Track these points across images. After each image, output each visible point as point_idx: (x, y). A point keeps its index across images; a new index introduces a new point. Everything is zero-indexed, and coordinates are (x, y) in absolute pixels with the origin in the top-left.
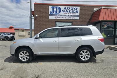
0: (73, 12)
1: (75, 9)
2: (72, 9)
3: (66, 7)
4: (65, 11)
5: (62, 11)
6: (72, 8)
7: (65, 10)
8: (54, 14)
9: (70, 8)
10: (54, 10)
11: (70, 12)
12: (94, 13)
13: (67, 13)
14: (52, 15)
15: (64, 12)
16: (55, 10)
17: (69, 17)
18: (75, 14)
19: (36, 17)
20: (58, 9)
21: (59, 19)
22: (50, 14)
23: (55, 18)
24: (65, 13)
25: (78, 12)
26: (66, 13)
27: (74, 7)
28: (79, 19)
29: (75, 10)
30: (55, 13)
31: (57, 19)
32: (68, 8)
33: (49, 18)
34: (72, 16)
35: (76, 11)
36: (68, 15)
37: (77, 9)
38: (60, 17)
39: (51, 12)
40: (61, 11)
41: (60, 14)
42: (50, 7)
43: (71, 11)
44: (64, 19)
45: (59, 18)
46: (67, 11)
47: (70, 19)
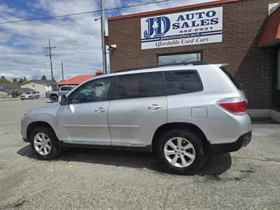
0: (202, 24)
1: (208, 15)
2: (200, 17)
3: (184, 14)
4: (181, 25)
5: (174, 25)
6: (200, 14)
7: (181, 23)
8: (152, 36)
9: (193, 14)
10: (153, 27)
11: (194, 25)
13: (187, 29)
14: (148, 39)
15: (178, 27)
16: (155, 25)
17: (191, 39)
18: (209, 30)
19: (114, 49)
20: (162, 22)
21: (166, 46)
22: (143, 37)
23: (156, 47)
24: (180, 29)
25: (217, 22)
26: (183, 29)
27: (206, 11)
28: (221, 41)
29: (210, 18)
30: (154, 34)
31: (162, 47)
32: (188, 16)
33: (143, 48)
34: (200, 35)
35: (212, 20)
36: (190, 34)
37: (214, 13)
38: (167, 41)
39: (145, 33)
40: (171, 27)
41: (168, 34)
42: (143, 20)
43: (198, 21)
44: (180, 44)
45: (165, 44)
46: (186, 23)
47: (195, 43)
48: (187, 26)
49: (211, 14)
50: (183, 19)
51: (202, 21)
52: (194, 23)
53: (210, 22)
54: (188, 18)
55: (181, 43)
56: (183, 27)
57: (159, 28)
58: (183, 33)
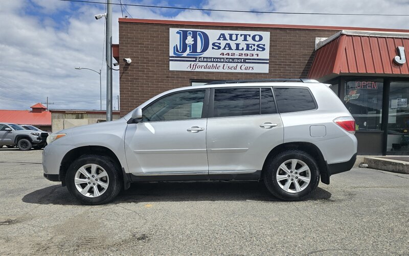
0: (248, 49)
1: (254, 38)
2: (245, 39)
3: (227, 33)
4: (222, 46)
5: (214, 44)
6: (245, 36)
7: (223, 43)
8: (185, 54)
9: (237, 35)
11: (237, 49)
12: (315, 53)
13: (230, 52)
14: (178, 58)
15: (219, 48)
16: (190, 41)
17: (235, 65)
18: (255, 57)
19: (128, 65)
20: (198, 38)
21: (203, 70)
22: (171, 54)
23: (189, 70)
24: (221, 51)
25: (264, 49)
26: (225, 52)
27: (252, 33)
28: (267, 72)
29: (257, 43)
31: (197, 70)
32: (231, 36)
33: (171, 69)
34: (245, 61)
35: (258, 46)
36: (233, 59)
37: (261, 38)
38: (205, 64)
39: (176, 48)
40: (211, 46)
41: (205, 54)
42: (173, 31)
43: (243, 45)
44: (221, 70)
45: (201, 67)
46: (229, 44)
47: (238, 70)
48: (230, 49)
49: (257, 38)
50: (225, 39)
51: (248, 45)
52: (238, 45)
53: (256, 48)
54: (231, 39)
55: (223, 68)
56: (224, 49)
57: (195, 46)
58: (225, 56)
